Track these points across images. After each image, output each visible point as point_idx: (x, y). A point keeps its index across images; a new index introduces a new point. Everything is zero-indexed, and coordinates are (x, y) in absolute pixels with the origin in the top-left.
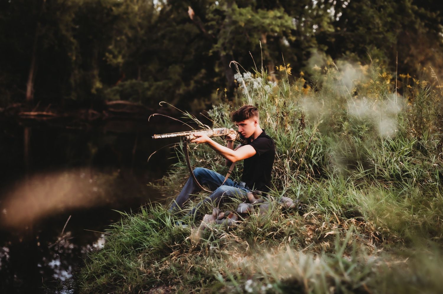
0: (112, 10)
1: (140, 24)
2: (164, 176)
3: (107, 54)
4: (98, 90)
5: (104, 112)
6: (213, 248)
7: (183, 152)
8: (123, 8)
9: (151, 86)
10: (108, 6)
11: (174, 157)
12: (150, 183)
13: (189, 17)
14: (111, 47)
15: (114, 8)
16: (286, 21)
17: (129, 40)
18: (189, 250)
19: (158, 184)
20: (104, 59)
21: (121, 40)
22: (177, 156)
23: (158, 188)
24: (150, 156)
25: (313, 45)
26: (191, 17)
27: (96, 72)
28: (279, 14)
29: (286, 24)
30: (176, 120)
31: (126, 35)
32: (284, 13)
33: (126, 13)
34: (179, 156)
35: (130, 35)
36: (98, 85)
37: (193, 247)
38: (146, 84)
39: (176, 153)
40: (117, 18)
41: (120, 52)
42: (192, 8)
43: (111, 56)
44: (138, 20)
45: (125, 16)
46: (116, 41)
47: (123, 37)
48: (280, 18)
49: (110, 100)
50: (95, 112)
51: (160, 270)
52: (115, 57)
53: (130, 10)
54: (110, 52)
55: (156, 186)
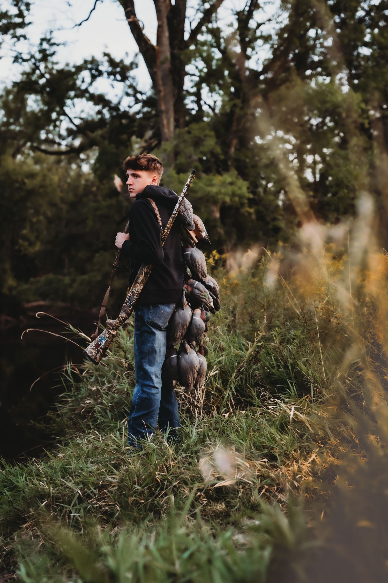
0: (24, 183)
1: (62, 200)
2: (49, 411)
3: (21, 241)
4: (11, 289)
5: (22, 318)
6: (74, 516)
7: (71, 378)
8: (38, 179)
9: (73, 281)
10: (20, 178)
11: (58, 386)
12: (32, 421)
13: (116, 189)
14: (25, 232)
15: (26, 181)
16: (240, 188)
17: (50, 221)
18: (46, 519)
19: (42, 422)
20: (17, 247)
21: (39, 222)
22: (63, 384)
23: (43, 428)
24: (33, 384)
25: (280, 218)
26: (119, 189)
27: (7, 266)
28: (229, 179)
29: (239, 192)
30: (57, 335)
31: (45, 214)
32: (237, 178)
33: (42, 186)
34: (65, 383)
35: (49, 214)
36: (11, 282)
37: (52, 514)
38: (67, 280)
39: (61, 380)
40: (31, 193)
41: (37, 238)
42: (119, 176)
43: (26, 243)
44: (59, 194)
45: (41, 190)
46: (32, 224)
47: (41, 218)
48: (231, 184)
49: (28, 301)
50: (9, 318)
51: (5, 550)
52: (31, 244)
53: (48, 182)
54: (25, 238)
55: (39, 425)
